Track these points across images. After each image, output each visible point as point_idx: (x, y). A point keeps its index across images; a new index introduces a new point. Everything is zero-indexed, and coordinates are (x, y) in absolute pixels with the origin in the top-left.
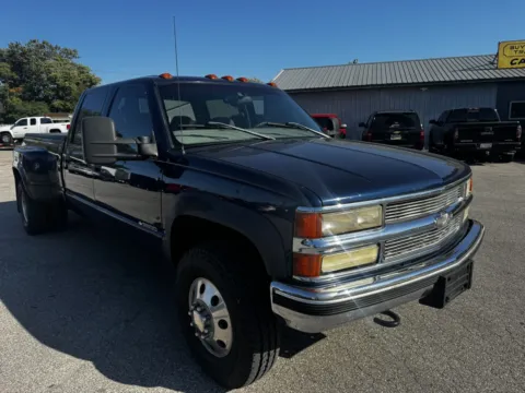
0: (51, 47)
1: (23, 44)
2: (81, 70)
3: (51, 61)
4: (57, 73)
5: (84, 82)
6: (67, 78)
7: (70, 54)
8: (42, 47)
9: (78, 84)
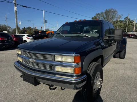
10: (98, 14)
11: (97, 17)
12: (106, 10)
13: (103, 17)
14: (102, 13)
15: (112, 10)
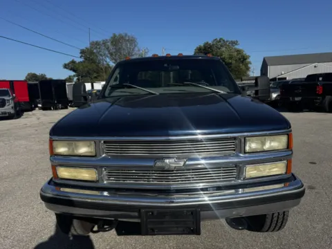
0: (224, 40)
1: (210, 42)
2: (239, 51)
3: (224, 49)
4: (226, 55)
5: (240, 59)
6: (231, 58)
7: (234, 43)
8: (220, 41)
9: (236, 60)
10: (97, 43)
11: (95, 51)
12: (115, 36)
13: (109, 51)
14: (105, 43)
15: (127, 38)
